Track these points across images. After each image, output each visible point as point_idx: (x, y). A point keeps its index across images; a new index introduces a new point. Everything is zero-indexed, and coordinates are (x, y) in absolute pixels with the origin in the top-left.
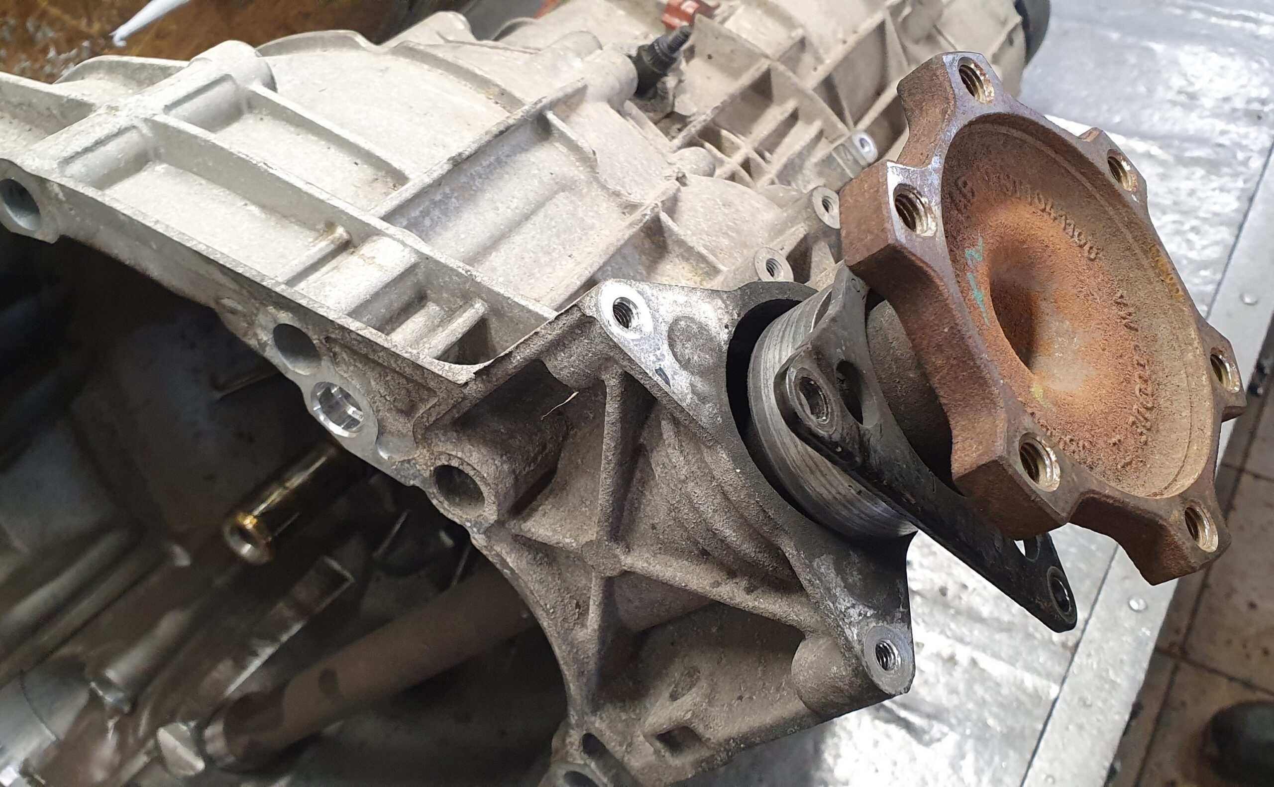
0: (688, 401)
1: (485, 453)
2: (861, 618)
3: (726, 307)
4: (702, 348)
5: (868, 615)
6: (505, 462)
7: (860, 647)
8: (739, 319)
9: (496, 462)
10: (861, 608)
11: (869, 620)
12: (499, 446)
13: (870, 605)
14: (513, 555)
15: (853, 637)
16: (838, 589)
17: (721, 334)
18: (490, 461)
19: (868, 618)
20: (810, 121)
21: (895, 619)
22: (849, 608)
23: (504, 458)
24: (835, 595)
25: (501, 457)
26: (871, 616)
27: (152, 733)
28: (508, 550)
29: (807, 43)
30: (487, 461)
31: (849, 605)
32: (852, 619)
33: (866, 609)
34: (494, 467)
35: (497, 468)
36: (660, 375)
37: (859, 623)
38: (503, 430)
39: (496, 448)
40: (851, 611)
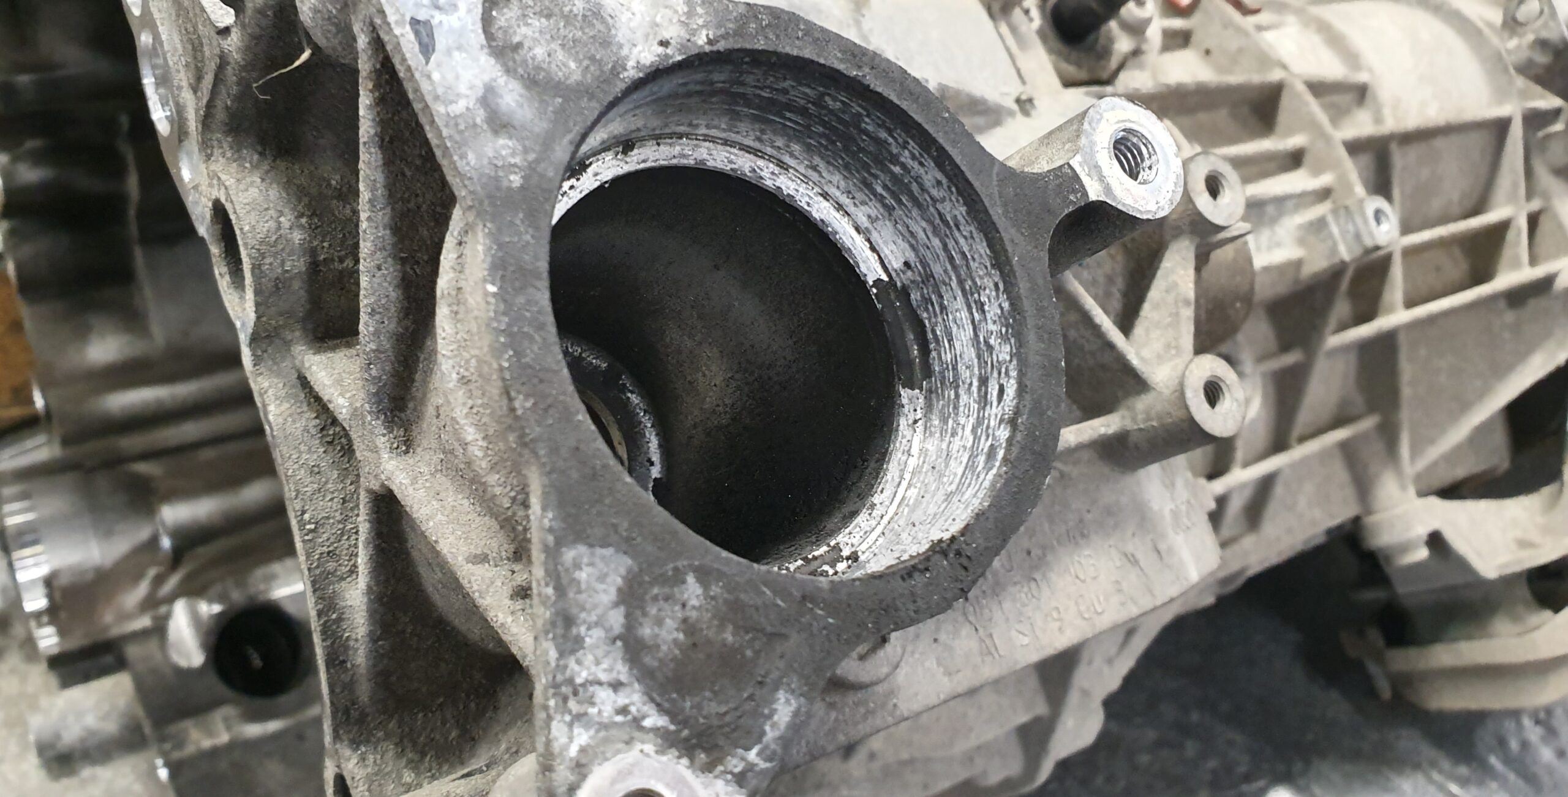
0: (458, 108)
1: (272, 198)
2: (619, 719)
3: (690, 14)
4: (571, 46)
5: (647, 723)
6: (301, 227)
7: (572, 778)
8: (707, 48)
9: (282, 219)
10: (634, 698)
11: (637, 734)
12: (306, 200)
13: (666, 705)
14: (286, 405)
15: (566, 747)
16: (598, 633)
17: (639, 48)
18: (272, 212)
19: (641, 728)
20: (1316, 172)
21: (720, 768)
22: (600, 683)
23: (304, 220)
24: (579, 642)
25: (301, 215)
26: (655, 730)
27: (171, 599)
28: (282, 393)
29: (1368, 94)
30: (267, 209)
31: (603, 677)
32: (593, 711)
33: (650, 709)
34: (272, 224)
35: (279, 228)
36: (417, 33)
37: (605, 726)
38: (333, 182)
39: (300, 201)
40: (604, 695)
